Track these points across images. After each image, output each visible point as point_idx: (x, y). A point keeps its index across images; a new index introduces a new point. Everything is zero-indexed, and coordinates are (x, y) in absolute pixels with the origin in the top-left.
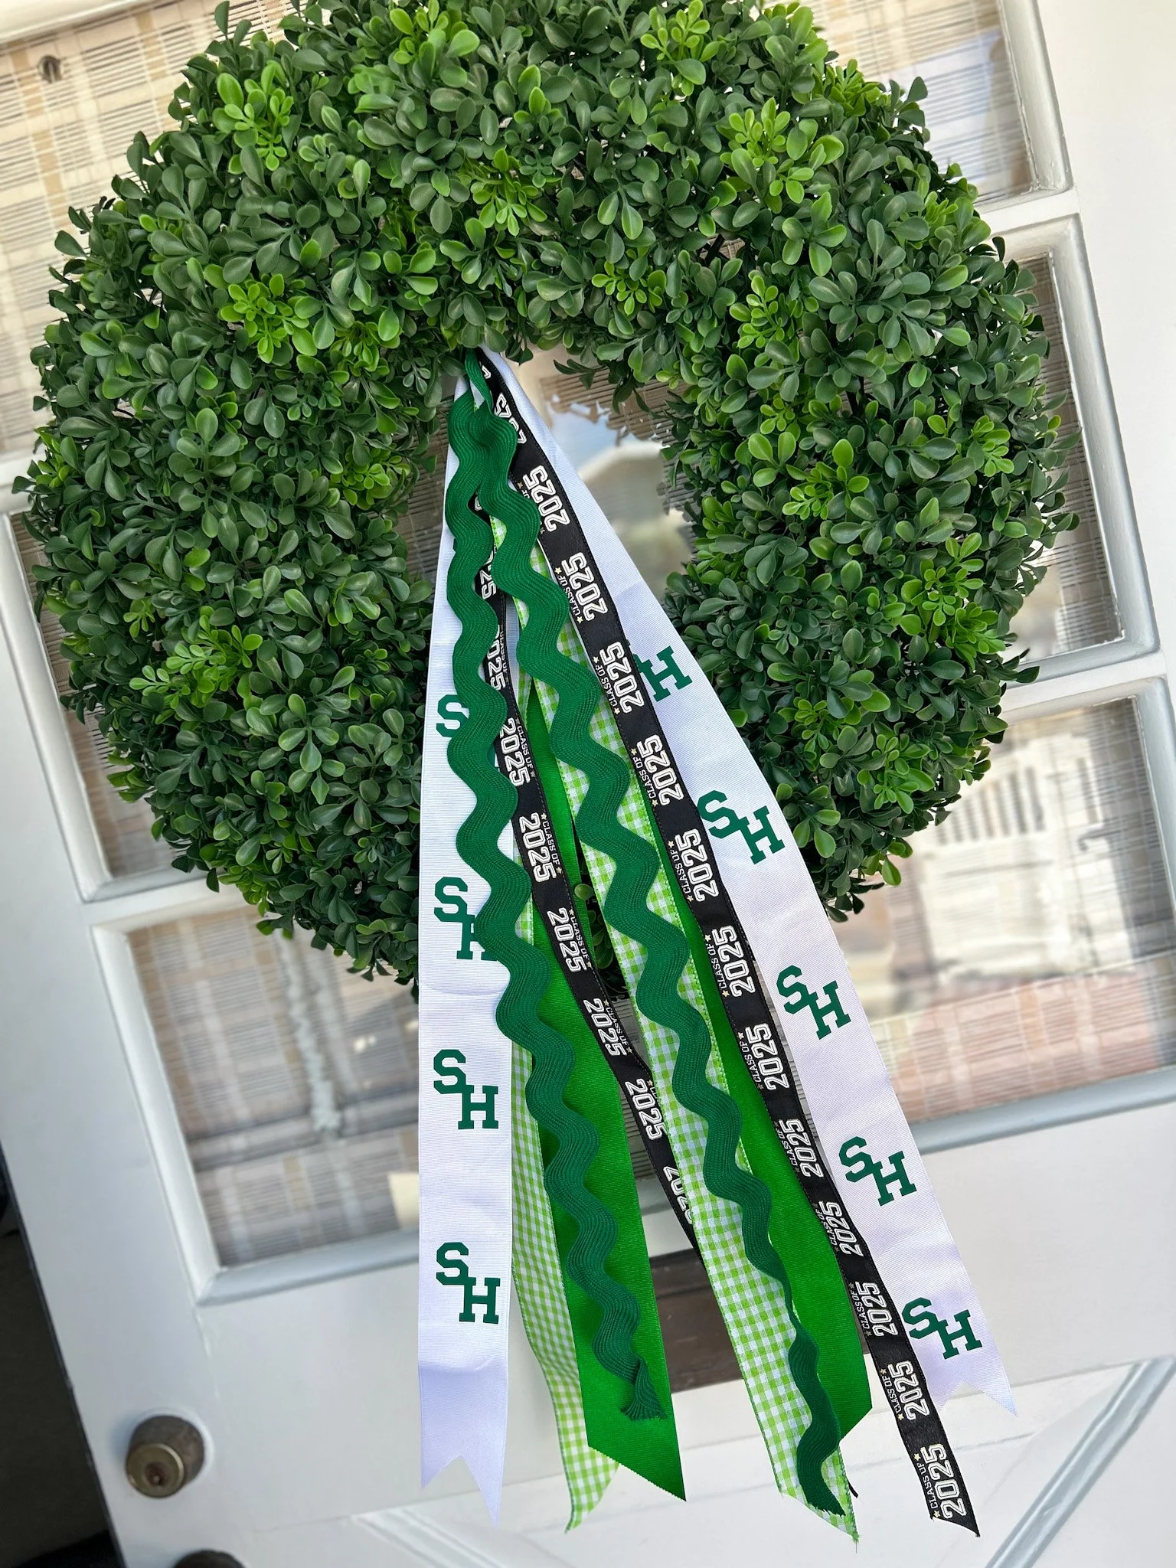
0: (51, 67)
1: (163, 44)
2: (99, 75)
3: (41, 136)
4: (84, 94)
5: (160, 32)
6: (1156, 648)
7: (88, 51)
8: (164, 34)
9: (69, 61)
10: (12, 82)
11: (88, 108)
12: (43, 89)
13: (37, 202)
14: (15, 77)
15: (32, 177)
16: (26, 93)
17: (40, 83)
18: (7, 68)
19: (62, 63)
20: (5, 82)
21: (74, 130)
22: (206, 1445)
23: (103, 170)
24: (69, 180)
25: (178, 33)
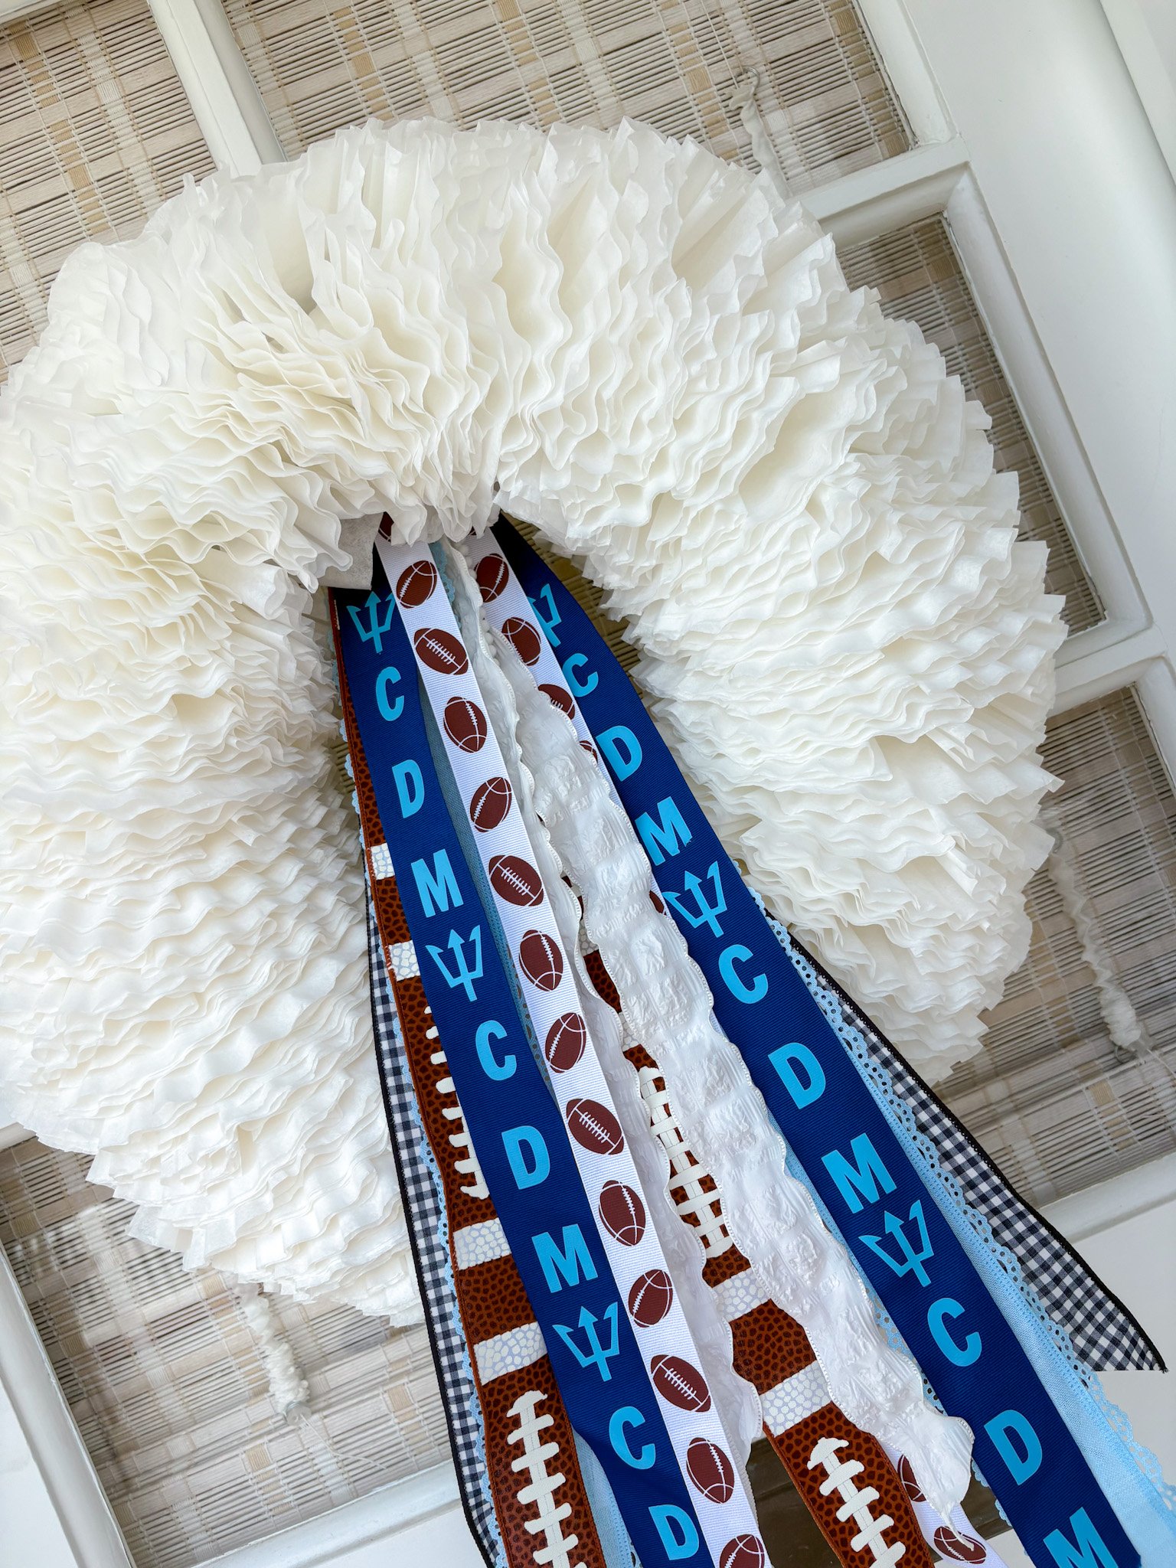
6: (1150, 623)
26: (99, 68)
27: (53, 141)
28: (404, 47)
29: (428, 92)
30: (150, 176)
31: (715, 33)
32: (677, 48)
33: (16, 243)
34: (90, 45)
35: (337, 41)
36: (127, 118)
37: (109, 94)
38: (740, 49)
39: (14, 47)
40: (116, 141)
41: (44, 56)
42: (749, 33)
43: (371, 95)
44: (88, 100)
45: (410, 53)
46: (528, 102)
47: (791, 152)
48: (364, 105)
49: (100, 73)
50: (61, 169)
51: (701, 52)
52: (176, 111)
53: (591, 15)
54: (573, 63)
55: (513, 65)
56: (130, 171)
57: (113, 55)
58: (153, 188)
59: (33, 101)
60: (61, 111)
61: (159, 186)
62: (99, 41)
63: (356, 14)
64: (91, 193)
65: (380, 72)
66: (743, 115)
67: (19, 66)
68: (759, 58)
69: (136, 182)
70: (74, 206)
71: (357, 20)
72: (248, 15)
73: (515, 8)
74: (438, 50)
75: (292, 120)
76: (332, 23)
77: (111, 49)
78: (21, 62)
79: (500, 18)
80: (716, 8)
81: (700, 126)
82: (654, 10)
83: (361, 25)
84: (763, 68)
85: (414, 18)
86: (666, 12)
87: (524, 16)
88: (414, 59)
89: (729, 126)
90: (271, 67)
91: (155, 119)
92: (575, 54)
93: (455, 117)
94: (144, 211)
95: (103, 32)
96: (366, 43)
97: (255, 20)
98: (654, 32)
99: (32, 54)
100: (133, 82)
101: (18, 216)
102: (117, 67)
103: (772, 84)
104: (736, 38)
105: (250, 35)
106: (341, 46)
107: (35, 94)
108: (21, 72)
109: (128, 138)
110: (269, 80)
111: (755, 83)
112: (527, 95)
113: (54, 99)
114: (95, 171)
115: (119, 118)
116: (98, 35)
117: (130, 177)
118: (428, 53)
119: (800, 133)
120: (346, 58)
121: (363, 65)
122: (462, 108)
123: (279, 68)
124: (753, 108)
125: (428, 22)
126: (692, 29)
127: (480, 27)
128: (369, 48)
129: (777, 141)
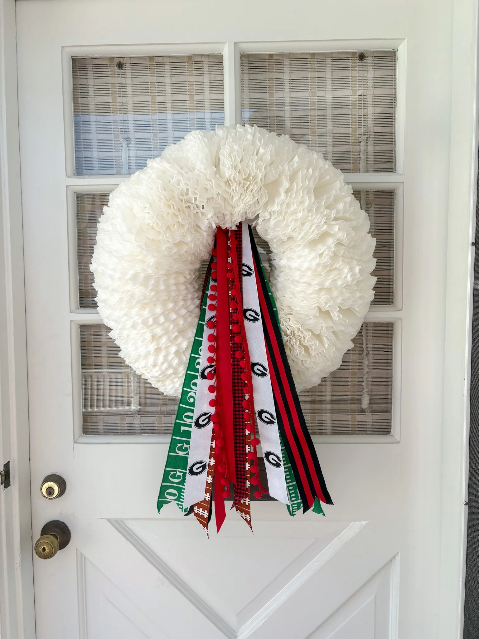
0: (120, 65)
1: (155, 67)
2: (134, 71)
3: (113, 84)
4: (129, 76)
5: (155, 64)
6: (401, 310)
7: (132, 64)
8: (156, 64)
9: (126, 65)
10: (108, 66)
11: (129, 81)
12: (117, 71)
13: (108, 104)
14: (109, 65)
15: (108, 96)
16: (111, 71)
17: (116, 69)
18: (107, 62)
19: (124, 65)
20: (105, 66)
21: (123, 85)
22: (67, 486)
23: (130, 99)
24: (119, 99)
25: (161, 65)
26: (206, 71)
27: (188, 86)
28: (283, 94)
30: (209, 104)
31: (362, 120)
32: (352, 120)
33: (171, 108)
34: (206, 65)
35: (268, 86)
36: (208, 87)
37: (206, 78)
38: (368, 126)
39: (187, 58)
40: (204, 92)
41: (194, 63)
42: (372, 123)
43: (271, 104)
44: (200, 78)
45: (285, 96)
46: (309, 120)
47: (371, 158)
48: (268, 105)
50: (188, 94)
51: (358, 123)
52: (221, 89)
53: (334, 103)
54: (324, 114)
56: (205, 101)
57: (211, 69)
59: (187, 73)
60: (193, 79)
61: (210, 107)
62: (208, 64)
63: (275, 81)
64: (193, 102)
65: (275, 99)
67: (186, 63)
68: (372, 130)
69: (205, 104)
70: (188, 104)
71: (274, 83)
72: (248, 71)
73: (315, 95)
74: (292, 98)
75: (249, 103)
76: (268, 81)
77: (211, 67)
78: (187, 62)
79: (310, 96)
80: (366, 113)
81: (351, 142)
82: (350, 108)
83: (275, 85)
84: (372, 133)
85: (289, 88)
86: (353, 110)
87: (316, 97)
88: (285, 98)
89: (358, 145)
90: (249, 87)
91: (215, 90)
92: (326, 112)
93: (290, 117)
94: (205, 112)
95: (210, 62)
96: (275, 90)
97: (249, 73)
98: (348, 114)
99: (191, 61)
100: (214, 78)
101: (173, 102)
102: (211, 72)
103: (373, 138)
104: (368, 123)
105: (246, 77)
106: (268, 88)
107: (188, 71)
108: (186, 65)
109: (207, 92)
110: (246, 90)
111: (368, 136)
112: (310, 118)
113: (193, 75)
114: (196, 97)
115: (207, 86)
116: (209, 62)
117: (204, 102)
118: (289, 98)
119: (375, 153)
120: (268, 92)
121: (272, 95)
122: (292, 115)
123: (250, 88)
124: (364, 143)
125: (292, 90)
126: (358, 116)
127: (305, 96)
128: (275, 91)
129: (369, 153)
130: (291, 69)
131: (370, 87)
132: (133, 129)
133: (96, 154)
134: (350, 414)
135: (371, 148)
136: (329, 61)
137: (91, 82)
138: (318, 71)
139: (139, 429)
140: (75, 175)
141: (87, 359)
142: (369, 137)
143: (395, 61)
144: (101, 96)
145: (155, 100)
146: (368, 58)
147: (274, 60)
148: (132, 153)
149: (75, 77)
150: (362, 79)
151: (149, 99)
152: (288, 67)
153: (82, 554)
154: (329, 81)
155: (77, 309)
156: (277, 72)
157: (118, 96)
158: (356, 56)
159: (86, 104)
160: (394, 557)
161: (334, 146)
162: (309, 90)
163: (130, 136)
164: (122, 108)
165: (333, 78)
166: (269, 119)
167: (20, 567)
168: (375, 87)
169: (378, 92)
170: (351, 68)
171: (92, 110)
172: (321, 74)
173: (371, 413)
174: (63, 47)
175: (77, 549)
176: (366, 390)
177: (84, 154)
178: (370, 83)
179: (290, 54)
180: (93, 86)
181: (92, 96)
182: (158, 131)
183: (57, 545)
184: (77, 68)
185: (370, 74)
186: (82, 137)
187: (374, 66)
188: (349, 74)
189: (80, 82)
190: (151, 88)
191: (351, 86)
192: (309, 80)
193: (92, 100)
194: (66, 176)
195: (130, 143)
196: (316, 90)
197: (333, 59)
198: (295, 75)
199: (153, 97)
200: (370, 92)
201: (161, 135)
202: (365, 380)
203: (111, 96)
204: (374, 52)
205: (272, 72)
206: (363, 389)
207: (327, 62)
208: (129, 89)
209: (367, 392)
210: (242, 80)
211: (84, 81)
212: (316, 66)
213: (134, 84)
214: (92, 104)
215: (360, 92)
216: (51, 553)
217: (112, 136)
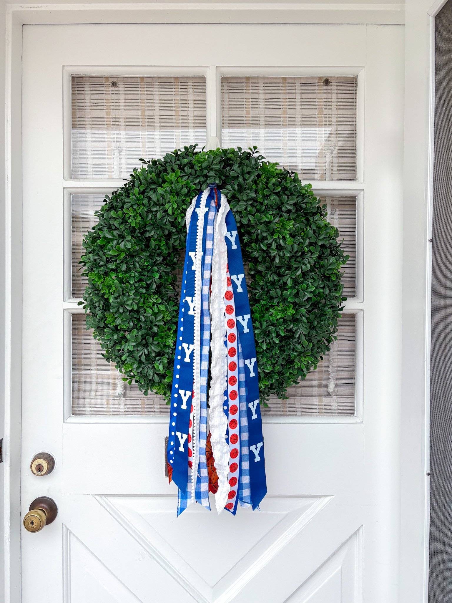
0: (114, 84)
1: (146, 87)
2: (127, 89)
3: (108, 100)
4: (122, 93)
5: (146, 83)
6: (363, 301)
7: (125, 83)
9: (119, 84)
11: (122, 98)
12: (112, 89)
13: (101, 117)
14: (104, 84)
15: (102, 110)
16: (106, 88)
17: (111, 87)
18: (103, 81)
19: (118, 84)
20: (101, 84)
21: (117, 101)
22: (55, 464)
23: (122, 113)
24: (113, 114)
25: (150, 85)
26: (190, 91)
27: (174, 103)
28: (258, 112)
29: (260, 124)
30: (193, 119)
32: (318, 135)
33: (158, 122)
34: (190, 85)
35: (244, 105)
36: (192, 104)
37: (191, 97)
38: (332, 141)
39: (174, 79)
40: (188, 108)
41: (180, 83)
42: (336, 138)
43: (247, 120)
44: (185, 97)
45: (259, 114)
47: (335, 168)
48: (245, 121)
49: (190, 92)
50: (174, 110)
51: (323, 138)
52: (203, 107)
54: (294, 130)
55: (281, 125)
56: (189, 116)
57: (195, 89)
58: (192, 122)
59: (173, 92)
60: (179, 97)
61: (194, 122)
63: (251, 101)
64: (178, 117)
65: (252, 115)
66: (327, 156)
67: (173, 83)
68: (336, 145)
69: (188, 119)
70: (174, 119)
72: (227, 92)
73: (286, 113)
74: (266, 116)
75: (228, 119)
76: (245, 101)
77: (194, 87)
79: (282, 114)
80: (331, 130)
81: (317, 154)
82: (317, 125)
83: (251, 104)
84: (336, 147)
85: (263, 107)
87: (287, 115)
88: (260, 116)
89: (323, 157)
90: (228, 105)
91: (198, 107)
94: (188, 127)
97: (229, 94)
98: (315, 130)
99: (177, 82)
100: (197, 97)
101: (161, 116)
102: (195, 92)
103: (337, 151)
104: (332, 138)
105: (226, 97)
106: (245, 107)
107: (175, 91)
108: (173, 85)
109: (191, 108)
110: (226, 108)
112: (282, 133)
113: (178, 94)
114: (182, 113)
115: (191, 104)
116: (193, 83)
118: (263, 115)
119: (339, 165)
120: (245, 109)
121: (248, 113)
122: (266, 130)
123: (230, 106)
124: (330, 156)
125: (266, 109)
126: (324, 133)
127: (277, 114)
128: (251, 109)
129: (333, 164)
130: (264, 90)
131: (334, 108)
132: (124, 139)
133: (90, 161)
134: (317, 397)
135: (335, 160)
136: (298, 84)
137: (88, 98)
138: (289, 93)
139: (124, 411)
140: (71, 178)
141: (77, 346)
142: (334, 151)
143: (356, 86)
144: (96, 110)
145: (145, 114)
146: (332, 83)
147: (251, 83)
148: (123, 161)
149: (73, 94)
150: (327, 101)
151: (139, 113)
152: (263, 89)
153: (67, 529)
154: (298, 102)
155: (70, 298)
156: (253, 93)
157: (112, 110)
158: (322, 82)
159: (82, 117)
160: (358, 530)
161: (303, 157)
162: (281, 109)
163: (121, 145)
164: (115, 121)
165: (302, 99)
166: (245, 133)
167: (9, 540)
168: (338, 108)
169: (340, 112)
170: (317, 92)
171: (88, 122)
172: (291, 96)
173: (336, 397)
174: (63, 66)
175: (63, 524)
176: (332, 375)
177: (79, 161)
178: (334, 105)
179: (264, 78)
180: (89, 102)
181: (88, 110)
182: (147, 142)
183: (45, 519)
184: (76, 85)
185: (334, 97)
186: (78, 145)
187: (338, 90)
188: (317, 96)
189: (78, 97)
190: (142, 105)
191: (317, 106)
192: (281, 101)
193: (89, 113)
194: (64, 178)
195: (121, 152)
196: (288, 109)
197: (302, 84)
198: (268, 97)
199: (143, 112)
200: (334, 112)
201: (149, 145)
202: (330, 366)
203: (105, 110)
204: (337, 78)
205: (249, 93)
206: (329, 374)
207: (296, 86)
208: (122, 105)
209: (332, 377)
210: (222, 99)
211: (82, 97)
212: (287, 89)
213: (126, 100)
214: (89, 117)
215: (325, 112)
216: (39, 527)
217: (106, 145)
